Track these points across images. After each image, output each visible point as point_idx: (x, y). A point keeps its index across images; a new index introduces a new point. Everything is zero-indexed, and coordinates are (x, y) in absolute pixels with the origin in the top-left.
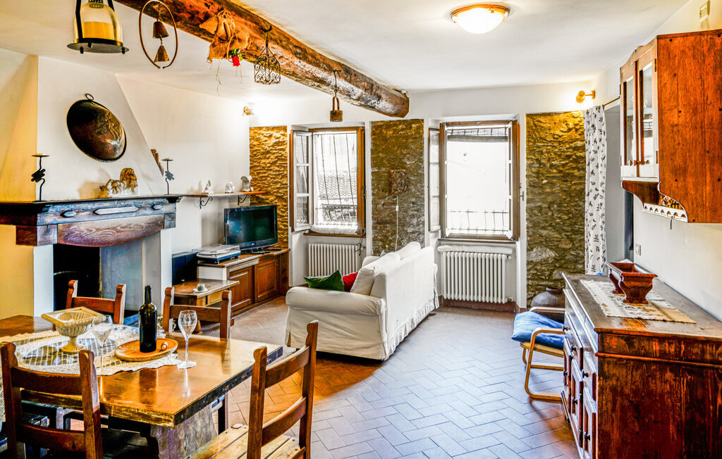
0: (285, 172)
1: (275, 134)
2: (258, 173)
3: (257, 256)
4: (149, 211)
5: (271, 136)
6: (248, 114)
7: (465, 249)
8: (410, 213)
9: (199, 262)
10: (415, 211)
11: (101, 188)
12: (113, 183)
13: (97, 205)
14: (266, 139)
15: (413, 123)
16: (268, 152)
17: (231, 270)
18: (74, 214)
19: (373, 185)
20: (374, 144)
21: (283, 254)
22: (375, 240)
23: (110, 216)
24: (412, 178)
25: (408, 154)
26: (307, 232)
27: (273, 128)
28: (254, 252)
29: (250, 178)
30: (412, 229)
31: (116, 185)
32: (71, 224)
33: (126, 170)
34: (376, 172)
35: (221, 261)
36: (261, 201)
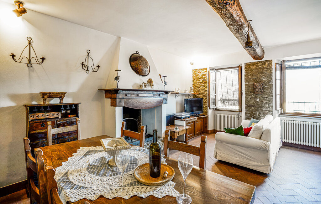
0: (206, 86)
1: (202, 71)
2: (196, 86)
3: (197, 117)
4: (158, 97)
5: (201, 72)
6: (192, 64)
7: (295, 119)
8: (265, 102)
9: (175, 118)
10: (267, 101)
11: (140, 85)
12: (144, 84)
13: (138, 92)
14: (199, 73)
15: (266, 62)
16: (200, 78)
17: (187, 122)
18: (130, 95)
19: (245, 90)
20: (246, 73)
21: (205, 117)
22: (246, 113)
23: (143, 97)
24: (266, 86)
25: (264, 76)
26: (215, 109)
27: (202, 69)
28: (195, 116)
29: (193, 88)
30: (265, 109)
31: (145, 85)
32: (129, 99)
33: (149, 79)
34: (247, 85)
35: (183, 118)
36: (197, 97)
